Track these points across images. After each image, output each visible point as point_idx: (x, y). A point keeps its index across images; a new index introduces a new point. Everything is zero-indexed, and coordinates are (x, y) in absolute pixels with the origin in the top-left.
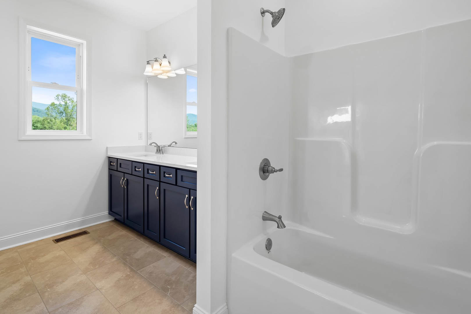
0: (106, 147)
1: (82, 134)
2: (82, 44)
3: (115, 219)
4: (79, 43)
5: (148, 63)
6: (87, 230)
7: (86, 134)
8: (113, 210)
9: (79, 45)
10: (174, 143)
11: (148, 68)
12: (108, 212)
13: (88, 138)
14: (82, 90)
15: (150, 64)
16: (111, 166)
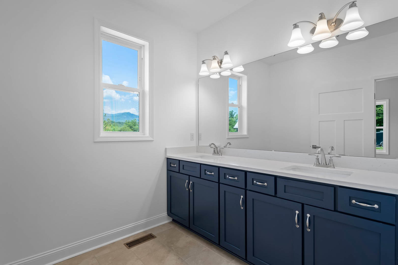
0: (165, 148)
1: (144, 135)
2: (144, 46)
3: (173, 220)
4: (140, 45)
5: (203, 62)
6: (152, 233)
7: (148, 135)
8: (172, 212)
9: (141, 47)
10: (229, 144)
11: (204, 68)
12: (167, 213)
13: (151, 139)
14: (144, 92)
15: (205, 63)
16: (171, 167)
